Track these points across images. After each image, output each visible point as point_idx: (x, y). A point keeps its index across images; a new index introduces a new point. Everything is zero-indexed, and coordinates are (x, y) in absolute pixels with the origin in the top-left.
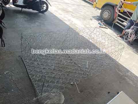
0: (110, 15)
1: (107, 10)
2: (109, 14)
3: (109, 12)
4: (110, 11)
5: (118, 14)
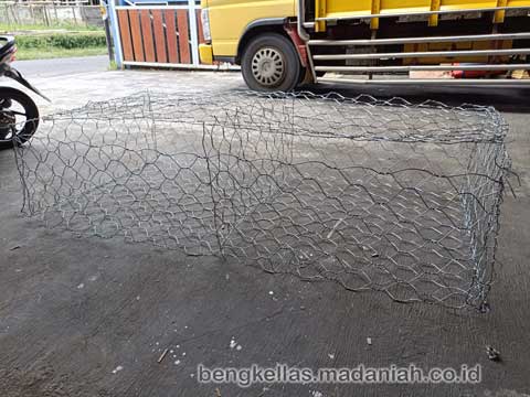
0: (280, 60)
1: (265, 50)
2: (278, 58)
3: (273, 54)
4: (273, 47)
5: (310, 46)
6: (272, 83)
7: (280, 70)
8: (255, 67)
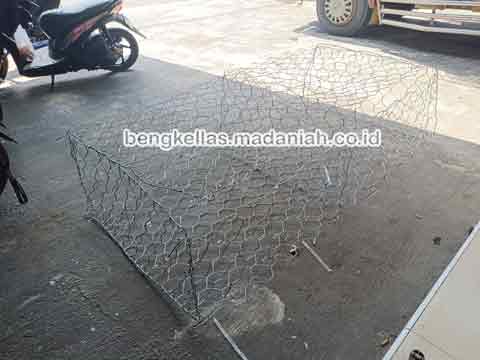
6: (341, 22)
7: (348, 10)
8: (327, 6)
